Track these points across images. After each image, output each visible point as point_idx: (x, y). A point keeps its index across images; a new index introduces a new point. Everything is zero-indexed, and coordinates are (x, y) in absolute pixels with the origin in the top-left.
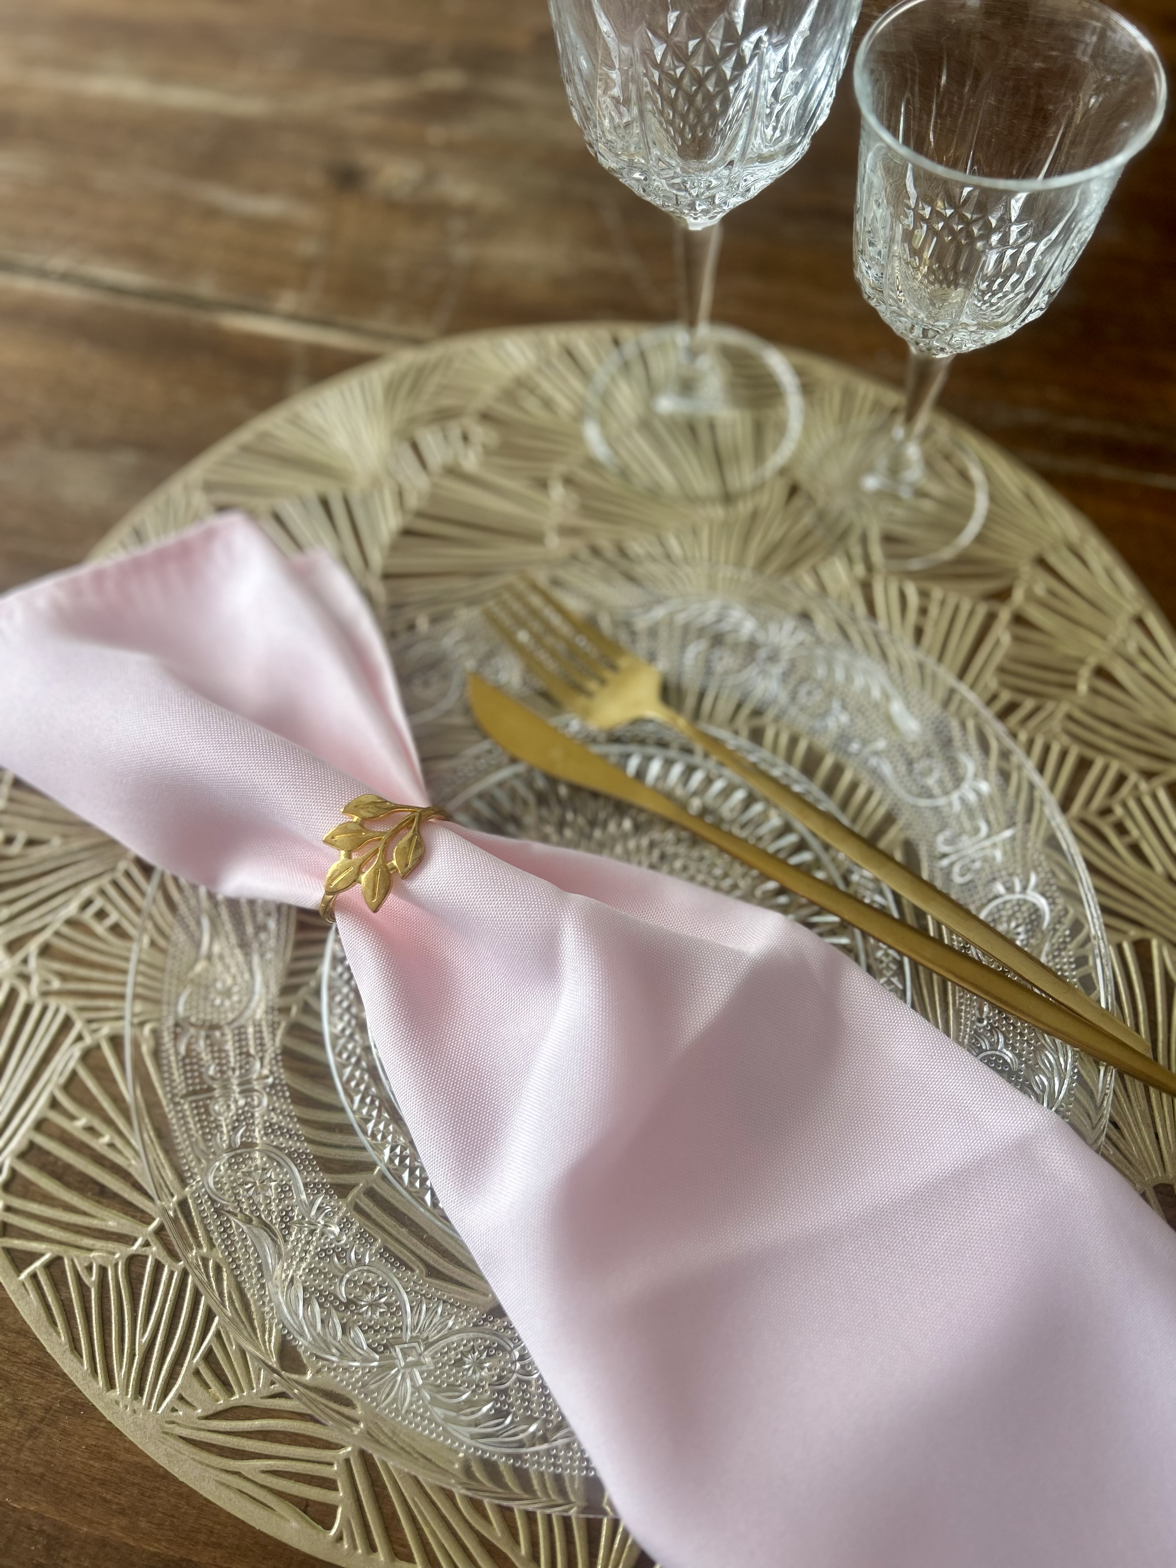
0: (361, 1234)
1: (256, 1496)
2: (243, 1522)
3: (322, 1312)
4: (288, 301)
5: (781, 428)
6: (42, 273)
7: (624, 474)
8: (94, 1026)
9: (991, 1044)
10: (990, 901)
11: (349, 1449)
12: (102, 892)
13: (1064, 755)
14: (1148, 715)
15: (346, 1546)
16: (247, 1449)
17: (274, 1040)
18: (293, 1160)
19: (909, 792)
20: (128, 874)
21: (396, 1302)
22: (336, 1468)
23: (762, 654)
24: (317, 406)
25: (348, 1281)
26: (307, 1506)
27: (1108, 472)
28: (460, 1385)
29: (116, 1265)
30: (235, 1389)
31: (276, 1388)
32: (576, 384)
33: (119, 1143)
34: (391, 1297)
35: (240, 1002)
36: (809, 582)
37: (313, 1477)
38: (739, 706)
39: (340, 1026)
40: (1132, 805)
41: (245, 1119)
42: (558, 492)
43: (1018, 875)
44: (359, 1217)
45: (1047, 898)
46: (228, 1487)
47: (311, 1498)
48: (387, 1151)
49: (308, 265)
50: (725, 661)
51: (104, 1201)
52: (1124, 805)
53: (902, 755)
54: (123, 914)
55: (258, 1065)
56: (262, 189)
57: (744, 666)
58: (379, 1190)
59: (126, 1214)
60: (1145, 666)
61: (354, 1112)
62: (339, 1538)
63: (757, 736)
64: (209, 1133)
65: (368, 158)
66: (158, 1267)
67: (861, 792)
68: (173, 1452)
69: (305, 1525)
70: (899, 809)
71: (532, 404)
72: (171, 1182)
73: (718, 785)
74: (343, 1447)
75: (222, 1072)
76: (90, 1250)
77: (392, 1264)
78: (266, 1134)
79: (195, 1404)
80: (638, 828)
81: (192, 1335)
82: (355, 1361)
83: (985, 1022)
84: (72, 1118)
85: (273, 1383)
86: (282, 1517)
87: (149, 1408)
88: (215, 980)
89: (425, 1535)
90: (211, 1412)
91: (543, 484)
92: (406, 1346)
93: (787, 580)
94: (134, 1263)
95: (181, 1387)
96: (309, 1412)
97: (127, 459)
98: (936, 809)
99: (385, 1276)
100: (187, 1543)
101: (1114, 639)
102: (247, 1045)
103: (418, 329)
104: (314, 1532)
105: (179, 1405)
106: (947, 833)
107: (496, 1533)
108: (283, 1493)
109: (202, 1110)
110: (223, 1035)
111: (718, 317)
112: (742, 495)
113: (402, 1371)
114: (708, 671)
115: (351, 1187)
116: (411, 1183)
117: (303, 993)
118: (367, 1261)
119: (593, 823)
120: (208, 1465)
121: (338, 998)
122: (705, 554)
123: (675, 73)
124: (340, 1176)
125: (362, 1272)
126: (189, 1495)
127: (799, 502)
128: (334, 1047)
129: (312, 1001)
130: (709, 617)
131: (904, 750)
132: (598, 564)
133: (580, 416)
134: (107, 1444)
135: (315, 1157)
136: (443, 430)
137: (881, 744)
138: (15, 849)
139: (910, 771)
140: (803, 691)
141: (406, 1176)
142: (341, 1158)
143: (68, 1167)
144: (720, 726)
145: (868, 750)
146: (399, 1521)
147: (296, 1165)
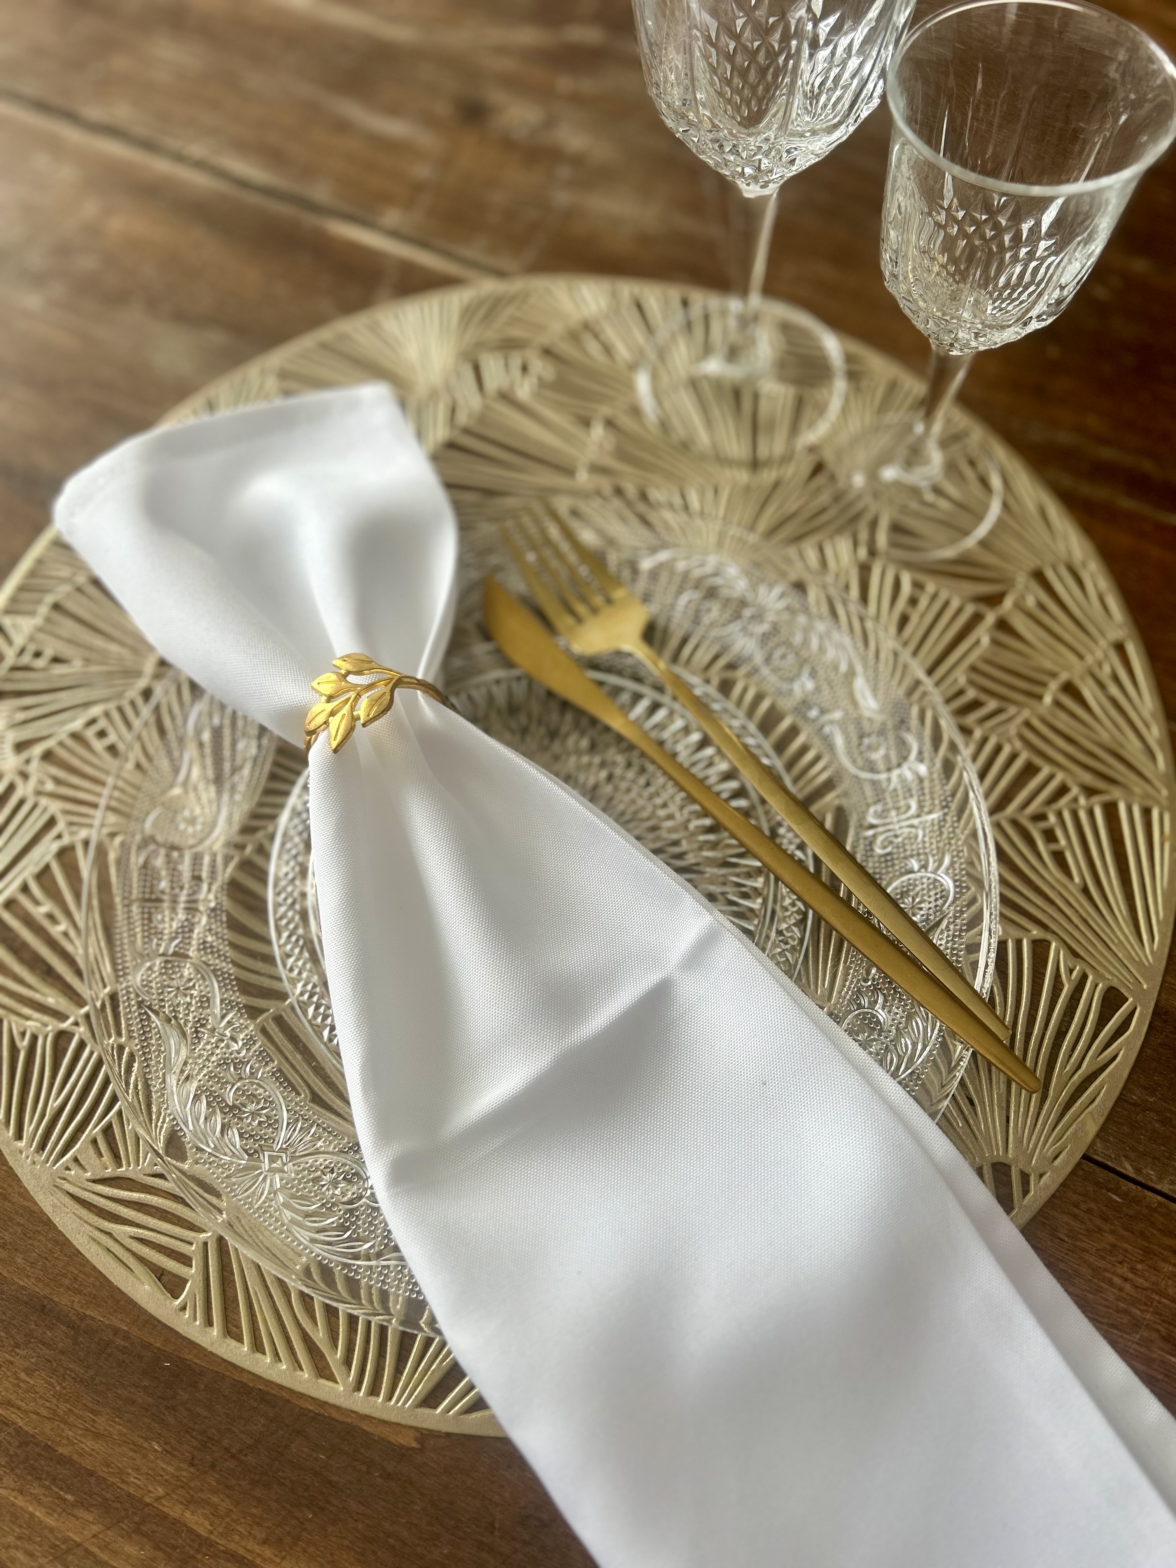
0: (261, 1052)
1: (120, 1256)
2: (105, 1276)
3: (208, 1109)
4: (392, 217)
5: (821, 409)
6: (179, 158)
7: (664, 425)
8: (74, 829)
9: (869, 1003)
10: (902, 874)
11: (209, 1234)
12: (107, 715)
13: (1013, 757)
14: (1105, 737)
15: (187, 1316)
16: (122, 1215)
17: (224, 870)
18: (216, 976)
19: (854, 762)
20: (133, 704)
21: (276, 1115)
22: (193, 1248)
23: (747, 613)
24: (397, 317)
25: (238, 1089)
26: (162, 1275)
27: (1127, 503)
28: (312, 1197)
29: (46, 1037)
30: (124, 1163)
31: (158, 1169)
32: (639, 336)
33: (72, 933)
34: (272, 1110)
35: (202, 831)
36: (812, 555)
37: (173, 1251)
38: (716, 658)
39: (285, 869)
40: (1067, 816)
41: (183, 932)
42: (598, 431)
43: (933, 856)
44: (262, 1038)
45: (955, 881)
46: (99, 1243)
47: (168, 1269)
48: (300, 985)
49: (418, 187)
50: (714, 612)
51: (50, 980)
52: (1059, 815)
53: (856, 728)
54: (120, 737)
55: (205, 887)
56: (393, 111)
57: (730, 622)
58: (286, 1018)
59: (65, 994)
60: (1114, 690)
61: (280, 946)
62: (183, 1308)
63: (726, 687)
64: (148, 937)
65: (496, 96)
66: (82, 1045)
67: (810, 756)
68: (59, 1204)
69: (156, 1289)
70: (840, 777)
71: (593, 347)
72: (108, 976)
73: (679, 724)
74: (204, 1231)
75: (172, 888)
76: (28, 1018)
77: (281, 1083)
78: (199, 950)
79: (86, 1167)
80: (593, 748)
81: (98, 1108)
82: (226, 1155)
83: (870, 983)
84: (37, 903)
85: (156, 1165)
86: (139, 1279)
87: (47, 1162)
88: (184, 808)
89: (258, 1322)
90: (98, 1177)
91: (586, 423)
92: (275, 1154)
93: (792, 552)
94: (62, 1038)
95: (78, 1150)
96: (182, 1195)
97: (216, 338)
98: (874, 783)
99: (272, 1092)
100: (52, 1284)
101: (1089, 659)
102: (201, 870)
103: (505, 262)
104: (163, 1297)
105: (72, 1165)
106: (879, 807)
107: (320, 1335)
108: (144, 1259)
109: (146, 916)
110: (181, 856)
111: (770, 290)
112: (768, 463)
113: (265, 1173)
114: (696, 620)
115: (262, 1011)
116: (315, 1017)
117: (260, 835)
118: (259, 1077)
119: (553, 734)
120: (86, 1222)
121: (289, 845)
122: (721, 513)
123: (752, 45)
124: (255, 1000)
125: (253, 1084)
126: (63, 1243)
127: (820, 480)
128: (275, 885)
129: (266, 843)
130: (708, 569)
131: (859, 723)
132: (617, 503)
133: (633, 367)
134: (5, 1186)
135: (236, 979)
136: (506, 358)
137: (837, 715)
138: (40, 663)
139: (860, 744)
140: (778, 654)
141: (311, 1011)
142: (260, 984)
143: (25, 945)
144: (694, 673)
145: (827, 717)
146: (238, 1305)
147: (218, 982)
